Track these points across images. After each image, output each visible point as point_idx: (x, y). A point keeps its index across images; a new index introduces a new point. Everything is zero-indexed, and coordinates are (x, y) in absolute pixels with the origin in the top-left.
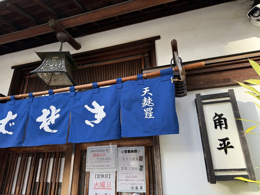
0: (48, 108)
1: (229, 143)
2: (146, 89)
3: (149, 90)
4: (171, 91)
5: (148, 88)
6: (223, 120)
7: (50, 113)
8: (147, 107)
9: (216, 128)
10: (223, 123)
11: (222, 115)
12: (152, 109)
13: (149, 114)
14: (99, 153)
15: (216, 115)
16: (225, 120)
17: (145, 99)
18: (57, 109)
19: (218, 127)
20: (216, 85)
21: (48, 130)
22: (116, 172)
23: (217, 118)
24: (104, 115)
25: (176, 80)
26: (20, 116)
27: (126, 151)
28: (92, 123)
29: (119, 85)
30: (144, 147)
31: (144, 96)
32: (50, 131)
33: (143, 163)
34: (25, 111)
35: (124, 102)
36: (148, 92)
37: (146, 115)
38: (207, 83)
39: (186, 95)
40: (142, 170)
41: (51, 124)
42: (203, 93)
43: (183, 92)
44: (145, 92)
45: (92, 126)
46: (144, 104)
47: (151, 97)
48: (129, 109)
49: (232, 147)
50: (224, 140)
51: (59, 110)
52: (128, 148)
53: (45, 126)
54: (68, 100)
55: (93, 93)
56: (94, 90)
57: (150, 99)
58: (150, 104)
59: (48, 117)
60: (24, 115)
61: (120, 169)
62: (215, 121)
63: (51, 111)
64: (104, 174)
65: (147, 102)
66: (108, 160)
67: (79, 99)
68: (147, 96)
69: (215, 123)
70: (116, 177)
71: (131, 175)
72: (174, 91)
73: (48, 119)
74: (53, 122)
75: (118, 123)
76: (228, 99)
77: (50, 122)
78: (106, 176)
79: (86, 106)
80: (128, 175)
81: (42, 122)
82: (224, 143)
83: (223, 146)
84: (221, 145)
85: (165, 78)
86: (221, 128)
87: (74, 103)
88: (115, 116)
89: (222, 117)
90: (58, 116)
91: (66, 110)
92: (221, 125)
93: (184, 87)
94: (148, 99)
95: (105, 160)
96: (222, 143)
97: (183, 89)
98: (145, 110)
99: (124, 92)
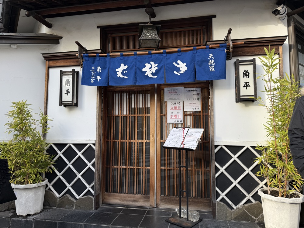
0: (149, 63)
1: (248, 84)
2: (211, 55)
3: (212, 56)
4: (225, 57)
5: (212, 54)
6: (248, 74)
7: (151, 66)
8: (211, 65)
9: (244, 77)
10: (248, 75)
11: (248, 71)
12: (214, 66)
13: (212, 69)
14: (173, 91)
15: (245, 71)
16: (249, 73)
17: (210, 60)
18: (155, 64)
19: (245, 77)
20: (247, 55)
21: (151, 76)
22: (184, 101)
23: (245, 72)
24: (186, 69)
25: (228, 51)
26: (130, 67)
27: (189, 91)
28: (178, 73)
29: (195, 52)
30: (200, 88)
31: (210, 59)
32: (152, 76)
33: (199, 96)
34: (133, 64)
35: (198, 61)
36: (212, 57)
37: (211, 69)
38: (243, 53)
39: (231, 59)
40: (199, 100)
41: (153, 73)
42: (240, 59)
43: (230, 58)
44: (210, 56)
45: (179, 74)
46: (210, 64)
47: (213, 60)
48: (200, 66)
49: (250, 86)
50: (246, 83)
51: (157, 65)
52: (190, 89)
53: (149, 73)
54: (162, 59)
55: (178, 55)
56: (178, 53)
57: (213, 61)
58: (213, 64)
59: (150, 68)
60: (133, 67)
61: (186, 99)
62: (244, 74)
63: (151, 65)
64: (176, 102)
65: (211, 62)
66: (178, 95)
67: (169, 59)
68: (211, 59)
69: (244, 75)
70: (184, 104)
71: (192, 103)
72: (226, 57)
73: (150, 70)
74: (154, 72)
75: (194, 73)
76: (252, 63)
77: (152, 72)
78: (178, 103)
79: (174, 63)
80: (191, 103)
81: (146, 71)
82: (246, 84)
83: (246, 86)
84: (245, 85)
85: (222, 49)
86: (246, 77)
87: (166, 61)
88: (193, 69)
89: (248, 72)
90: (157, 68)
91: (161, 65)
92: (246, 76)
93: (231, 55)
94: (212, 60)
95: (176, 95)
96: (245, 84)
97: (230, 56)
98: (210, 67)
99: (198, 56)
